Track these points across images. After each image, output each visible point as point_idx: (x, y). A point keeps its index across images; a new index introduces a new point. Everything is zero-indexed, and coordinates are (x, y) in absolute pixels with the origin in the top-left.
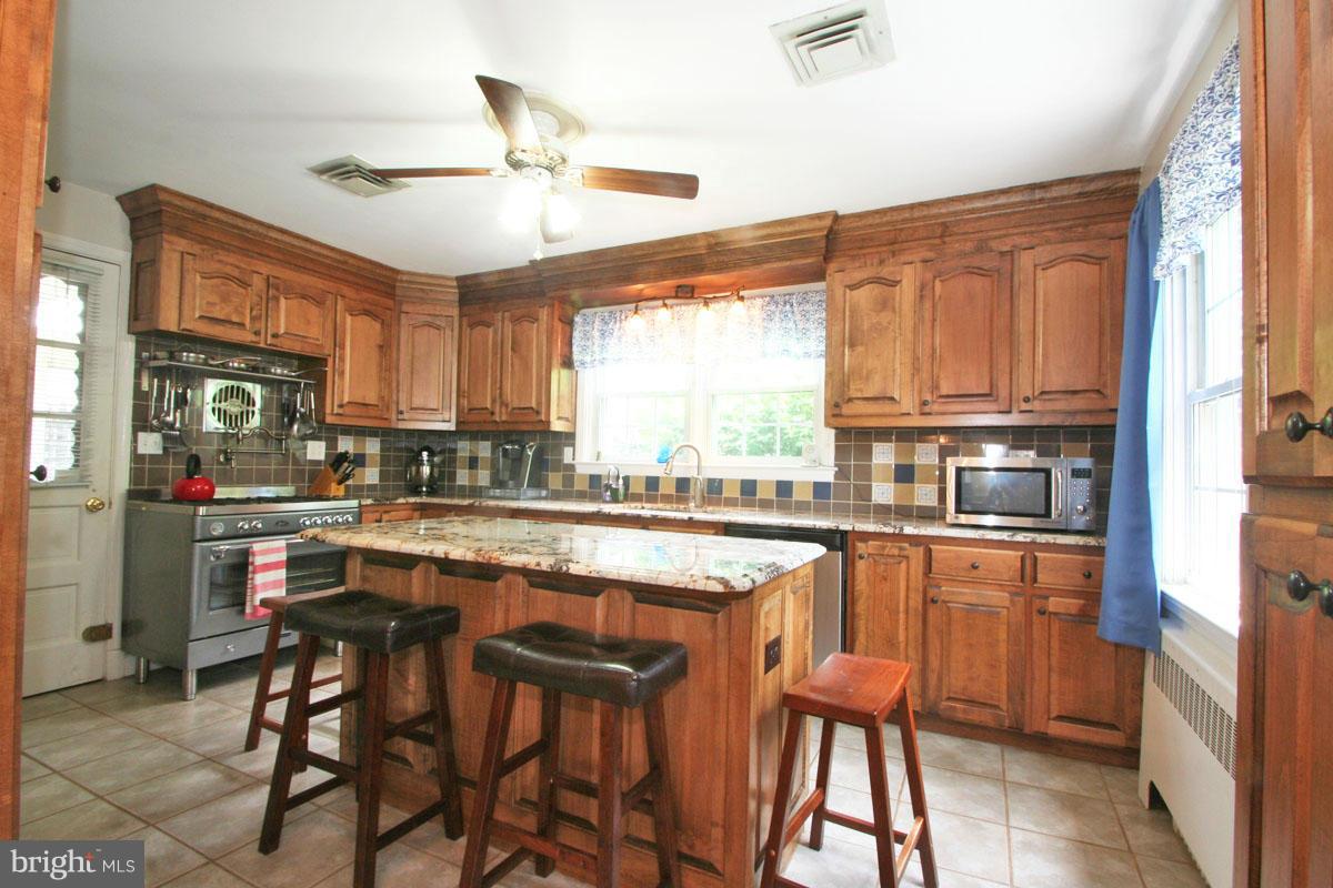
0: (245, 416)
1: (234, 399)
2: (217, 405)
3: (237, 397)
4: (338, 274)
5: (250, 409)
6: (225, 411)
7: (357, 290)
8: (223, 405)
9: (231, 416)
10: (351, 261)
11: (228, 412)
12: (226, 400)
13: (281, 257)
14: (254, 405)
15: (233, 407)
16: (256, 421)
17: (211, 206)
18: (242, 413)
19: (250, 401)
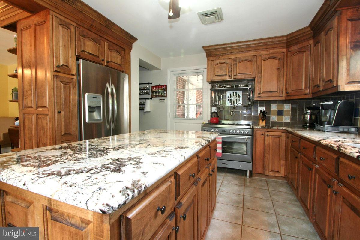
0: (237, 101)
1: (234, 96)
2: (229, 98)
3: (235, 95)
4: (259, 48)
5: (239, 98)
6: (232, 100)
7: (268, 51)
8: (231, 98)
9: (233, 101)
10: (262, 41)
11: (233, 100)
12: (232, 97)
13: (238, 51)
14: (240, 97)
15: (234, 98)
16: (241, 102)
17: (215, 46)
18: (237, 100)
19: (239, 96)
